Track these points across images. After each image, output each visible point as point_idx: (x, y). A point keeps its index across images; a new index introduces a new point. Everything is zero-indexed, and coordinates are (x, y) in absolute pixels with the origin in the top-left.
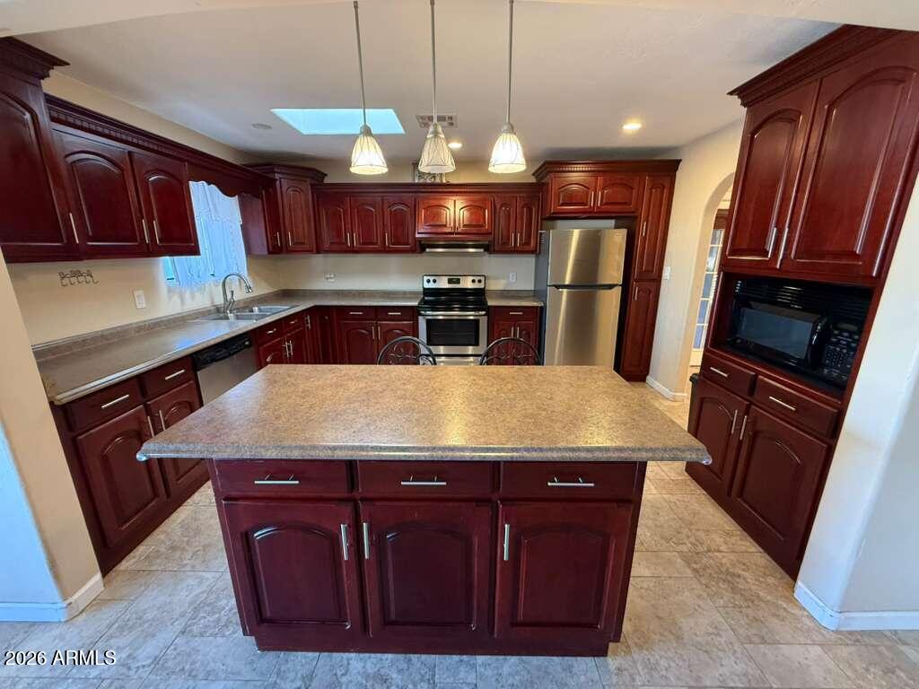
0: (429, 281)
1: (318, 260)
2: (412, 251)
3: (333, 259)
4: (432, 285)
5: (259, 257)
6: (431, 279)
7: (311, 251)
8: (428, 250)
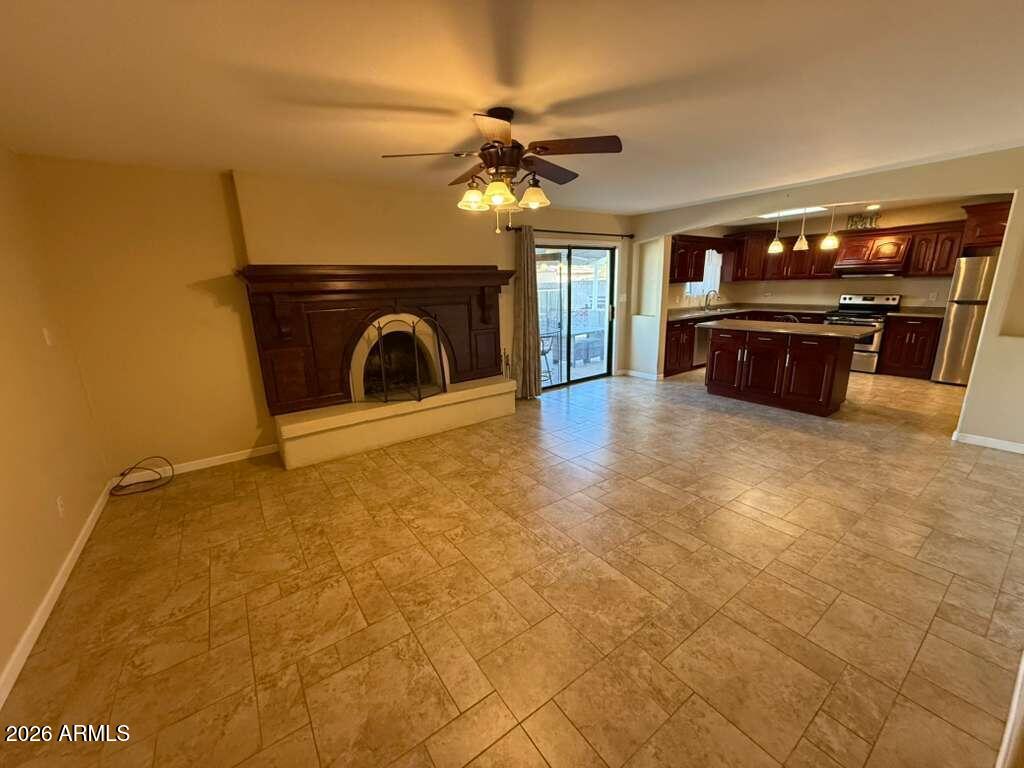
0: (845, 299)
1: (763, 285)
2: (833, 277)
3: (773, 284)
4: (847, 302)
5: (727, 283)
6: (848, 297)
7: (757, 279)
8: (844, 276)
